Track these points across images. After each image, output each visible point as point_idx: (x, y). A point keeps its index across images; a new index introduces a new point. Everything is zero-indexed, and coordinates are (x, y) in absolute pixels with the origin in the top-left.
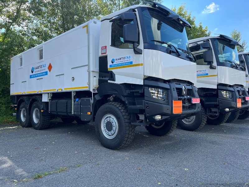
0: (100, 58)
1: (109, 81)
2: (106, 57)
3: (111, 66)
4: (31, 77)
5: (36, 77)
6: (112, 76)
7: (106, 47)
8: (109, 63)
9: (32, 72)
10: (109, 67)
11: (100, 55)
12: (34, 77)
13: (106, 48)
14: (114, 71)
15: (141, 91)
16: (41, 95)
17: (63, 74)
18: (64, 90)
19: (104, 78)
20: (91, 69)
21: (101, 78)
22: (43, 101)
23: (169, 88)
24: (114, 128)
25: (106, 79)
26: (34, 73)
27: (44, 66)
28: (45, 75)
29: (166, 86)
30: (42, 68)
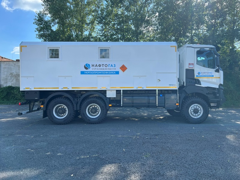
1: (196, 85)
2: (193, 70)
4: (82, 73)
5: (97, 74)
6: (198, 82)
7: (193, 64)
9: (86, 68)
10: (195, 76)
11: (187, 68)
14: (200, 79)
17: (145, 76)
18: (145, 88)
19: (191, 83)
24: (200, 111)
26: (90, 70)
27: (112, 66)
28: (114, 74)
30: (108, 67)
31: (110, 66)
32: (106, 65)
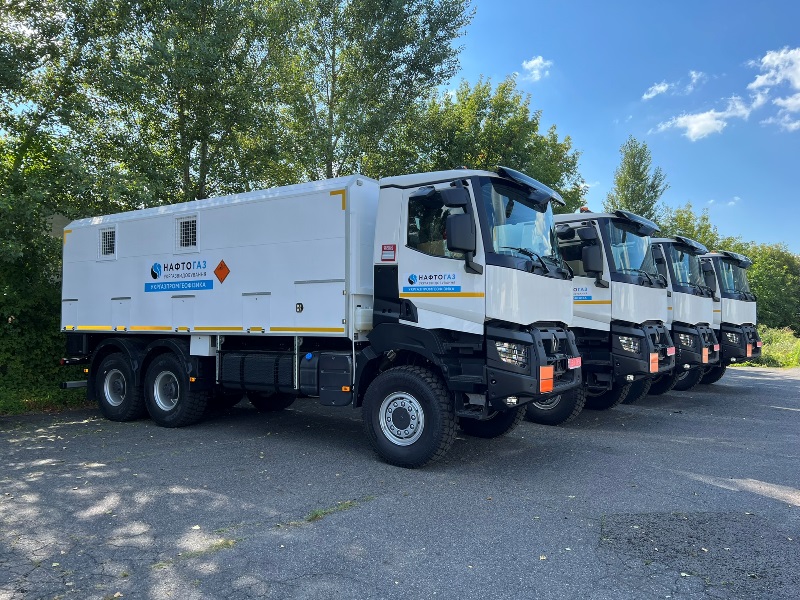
0: (377, 268)
1: (402, 322)
2: (395, 268)
3: (405, 289)
4: (148, 288)
5: (171, 289)
6: (410, 311)
7: (394, 246)
8: (402, 282)
9: (155, 276)
10: (401, 291)
11: (378, 261)
12: (158, 290)
13: (394, 249)
14: (413, 300)
15: (478, 347)
16: (186, 339)
17: (269, 294)
18: (268, 332)
19: (387, 314)
20: (354, 289)
21: (380, 313)
22: (193, 352)
23: (531, 341)
24: (413, 422)
25: (395, 315)
26: (160, 279)
27: (199, 266)
28: (203, 288)
29: (526, 337)
30: (191, 271)
31: (196, 265)
32: (189, 266)
